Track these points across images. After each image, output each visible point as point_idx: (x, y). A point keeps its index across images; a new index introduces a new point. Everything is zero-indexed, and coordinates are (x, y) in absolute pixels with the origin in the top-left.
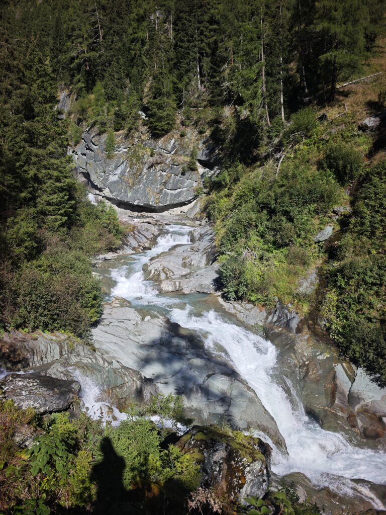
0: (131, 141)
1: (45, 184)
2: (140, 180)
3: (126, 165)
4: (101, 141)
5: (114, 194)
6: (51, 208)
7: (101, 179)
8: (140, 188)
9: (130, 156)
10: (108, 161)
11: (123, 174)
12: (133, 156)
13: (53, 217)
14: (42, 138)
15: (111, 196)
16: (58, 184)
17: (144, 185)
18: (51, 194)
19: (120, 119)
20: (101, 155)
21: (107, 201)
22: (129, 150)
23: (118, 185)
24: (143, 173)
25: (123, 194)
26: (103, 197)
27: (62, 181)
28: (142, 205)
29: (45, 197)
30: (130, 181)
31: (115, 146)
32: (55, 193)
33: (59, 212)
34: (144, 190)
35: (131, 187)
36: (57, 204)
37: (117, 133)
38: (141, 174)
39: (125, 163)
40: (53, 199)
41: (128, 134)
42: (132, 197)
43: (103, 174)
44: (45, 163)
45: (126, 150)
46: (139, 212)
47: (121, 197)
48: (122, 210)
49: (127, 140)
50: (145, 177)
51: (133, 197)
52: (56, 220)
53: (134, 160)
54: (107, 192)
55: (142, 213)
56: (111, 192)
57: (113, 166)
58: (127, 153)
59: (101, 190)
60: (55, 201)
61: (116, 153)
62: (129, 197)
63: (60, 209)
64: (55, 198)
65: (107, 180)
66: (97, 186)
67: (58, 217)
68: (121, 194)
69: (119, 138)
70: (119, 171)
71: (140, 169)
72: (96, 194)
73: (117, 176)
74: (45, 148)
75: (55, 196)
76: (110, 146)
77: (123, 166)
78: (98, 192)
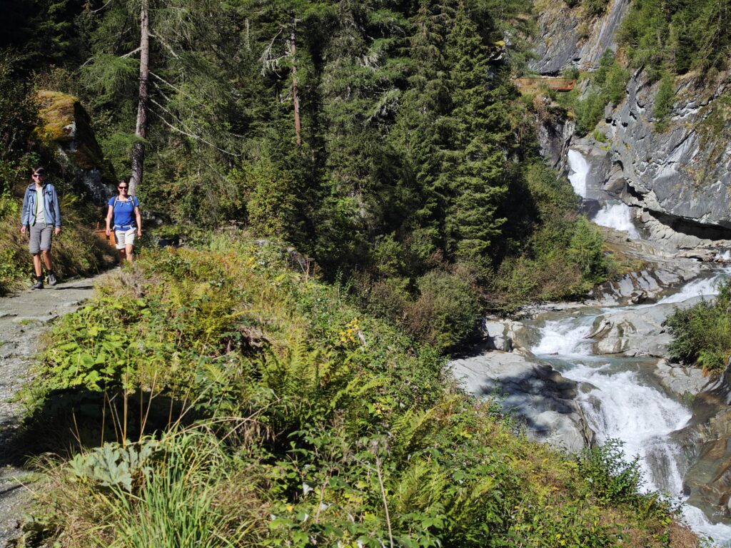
0: (707, 91)
1: (461, 195)
2: (717, 173)
3: (693, 142)
4: (650, 96)
5: (664, 203)
6: (468, 229)
7: (642, 174)
8: (715, 188)
9: (704, 123)
10: (657, 136)
11: (684, 161)
12: (709, 122)
13: (468, 241)
14: (459, 135)
15: (659, 208)
16: (478, 195)
17: (724, 182)
18: (467, 210)
19: (688, 49)
20: (646, 125)
21: (652, 218)
22: (701, 111)
23: (674, 185)
24: (724, 158)
25: (681, 202)
26: (646, 210)
27: (487, 190)
28: (716, 223)
29: (460, 215)
30: (698, 176)
31: (675, 106)
32: (473, 208)
33: (480, 234)
34: (723, 192)
35: (698, 188)
36: (475, 223)
37: (682, 77)
38: (719, 159)
39: (691, 139)
40: (470, 216)
41: (702, 78)
42: (697, 208)
43: (645, 164)
44: (461, 168)
45: (695, 111)
46: (713, 239)
47: (677, 210)
48: (682, 235)
49: (699, 90)
50: (727, 165)
51: (699, 207)
52: (474, 246)
53: (710, 129)
54: (651, 200)
55: (720, 241)
56: (658, 199)
57: (666, 146)
58: (697, 117)
59: (640, 196)
60: (471, 219)
61: (676, 118)
62: (692, 208)
63: (480, 230)
64: (473, 215)
65: (652, 175)
66: (633, 188)
67: (477, 241)
68: (676, 203)
69: (685, 89)
70: (677, 156)
71: (720, 148)
72: (633, 206)
73: (673, 166)
74: (464, 148)
75: (474, 212)
76: (666, 107)
77: (686, 146)
78: (635, 201)
